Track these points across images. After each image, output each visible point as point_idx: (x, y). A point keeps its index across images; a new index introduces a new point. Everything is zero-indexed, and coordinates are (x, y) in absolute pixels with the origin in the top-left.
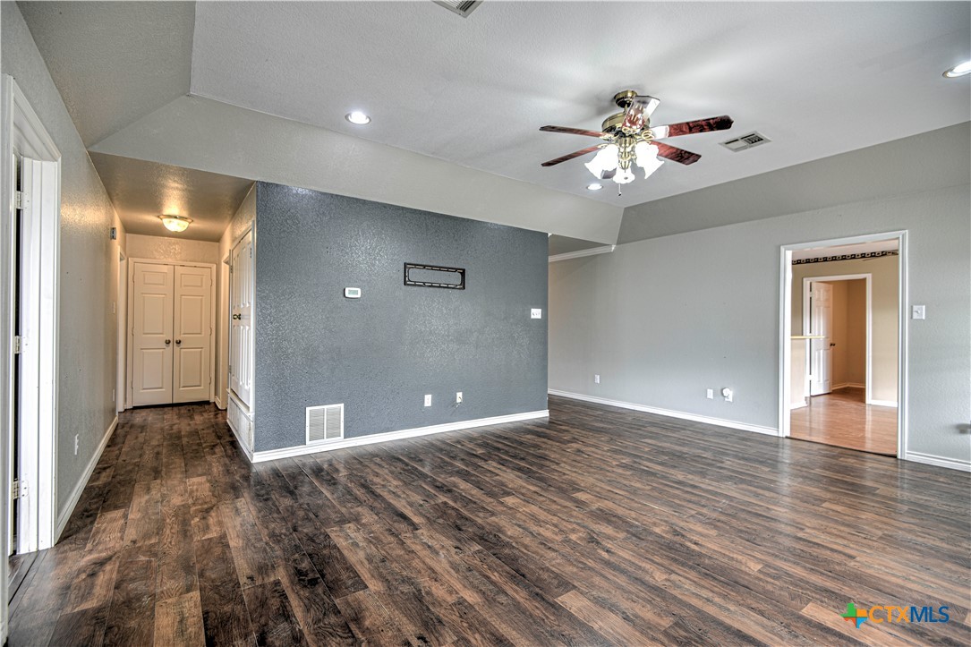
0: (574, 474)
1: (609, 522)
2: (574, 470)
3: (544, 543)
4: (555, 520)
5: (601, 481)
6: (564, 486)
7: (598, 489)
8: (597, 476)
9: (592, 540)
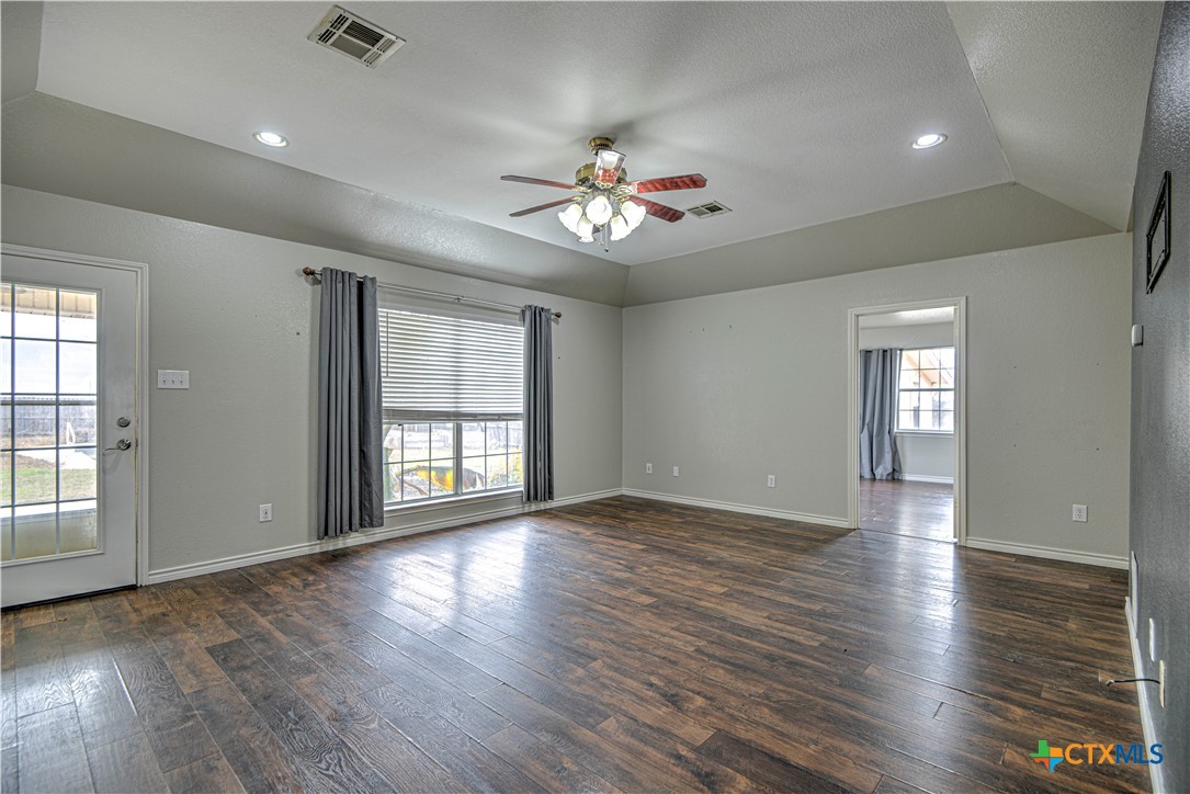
0: (664, 630)
1: (617, 579)
2: (667, 640)
3: (665, 564)
4: (664, 577)
5: (625, 623)
6: (671, 611)
7: (628, 609)
8: (630, 630)
9: (631, 569)
